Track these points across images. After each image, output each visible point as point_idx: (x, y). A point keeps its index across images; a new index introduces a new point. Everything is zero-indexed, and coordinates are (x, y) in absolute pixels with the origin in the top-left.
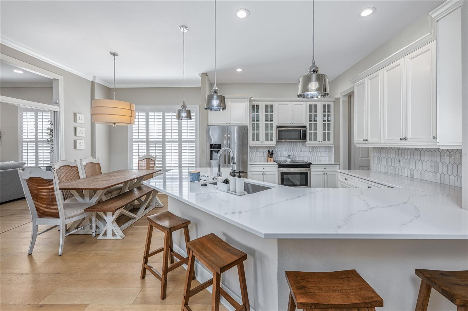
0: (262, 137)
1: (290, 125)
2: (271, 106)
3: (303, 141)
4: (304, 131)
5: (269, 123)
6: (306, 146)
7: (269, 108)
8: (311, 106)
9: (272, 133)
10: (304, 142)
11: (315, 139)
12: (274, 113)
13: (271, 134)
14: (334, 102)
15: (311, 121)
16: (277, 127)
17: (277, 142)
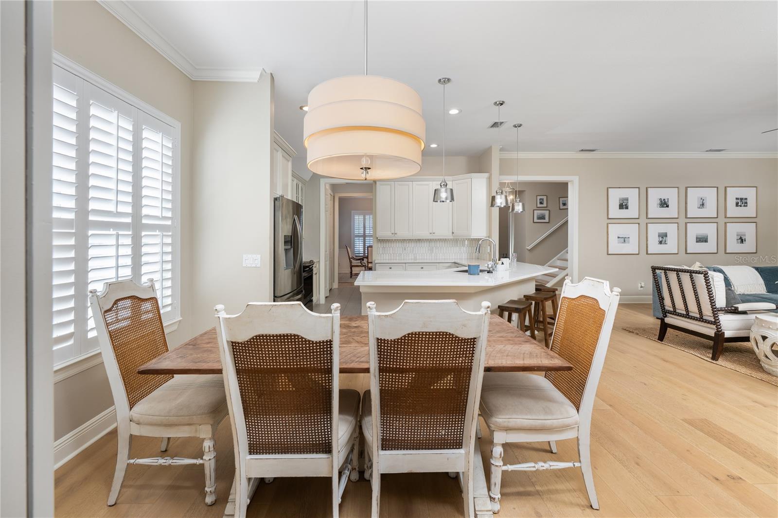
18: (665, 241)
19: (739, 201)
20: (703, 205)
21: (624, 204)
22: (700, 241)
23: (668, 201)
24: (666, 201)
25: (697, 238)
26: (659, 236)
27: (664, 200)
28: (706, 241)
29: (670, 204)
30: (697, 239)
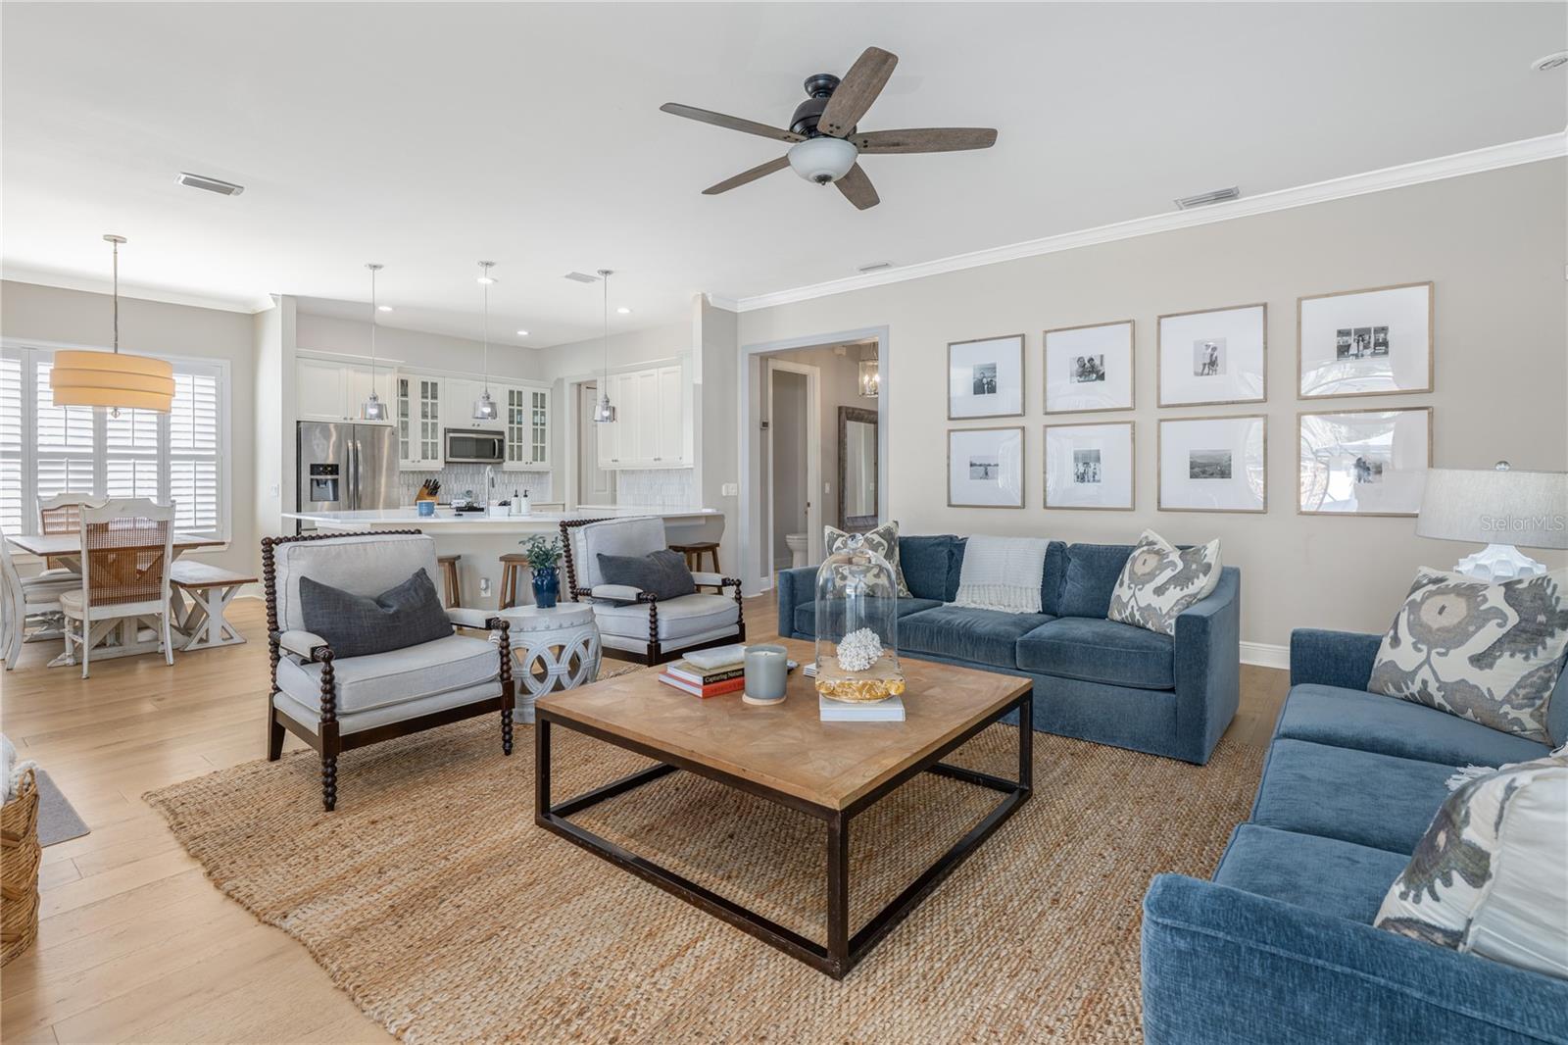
0: (415, 451)
1: (473, 428)
2: (434, 385)
3: (498, 460)
4: (501, 441)
5: (430, 421)
6: (504, 472)
7: (430, 390)
8: (511, 393)
9: (436, 443)
10: (499, 463)
11: (520, 458)
12: (439, 401)
13: (434, 445)
14: (551, 389)
15: (511, 422)
16: (447, 431)
17: (446, 462)
18: (1095, 474)
19: (1351, 340)
20: (1213, 363)
21: (985, 381)
22: (1204, 472)
23: (1102, 364)
24: (1097, 362)
25: (1192, 466)
26: (1076, 459)
27: (1091, 360)
28: (1224, 473)
29: (1107, 369)
30: (1192, 468)
